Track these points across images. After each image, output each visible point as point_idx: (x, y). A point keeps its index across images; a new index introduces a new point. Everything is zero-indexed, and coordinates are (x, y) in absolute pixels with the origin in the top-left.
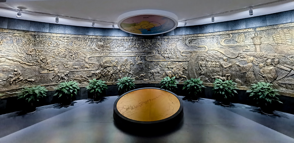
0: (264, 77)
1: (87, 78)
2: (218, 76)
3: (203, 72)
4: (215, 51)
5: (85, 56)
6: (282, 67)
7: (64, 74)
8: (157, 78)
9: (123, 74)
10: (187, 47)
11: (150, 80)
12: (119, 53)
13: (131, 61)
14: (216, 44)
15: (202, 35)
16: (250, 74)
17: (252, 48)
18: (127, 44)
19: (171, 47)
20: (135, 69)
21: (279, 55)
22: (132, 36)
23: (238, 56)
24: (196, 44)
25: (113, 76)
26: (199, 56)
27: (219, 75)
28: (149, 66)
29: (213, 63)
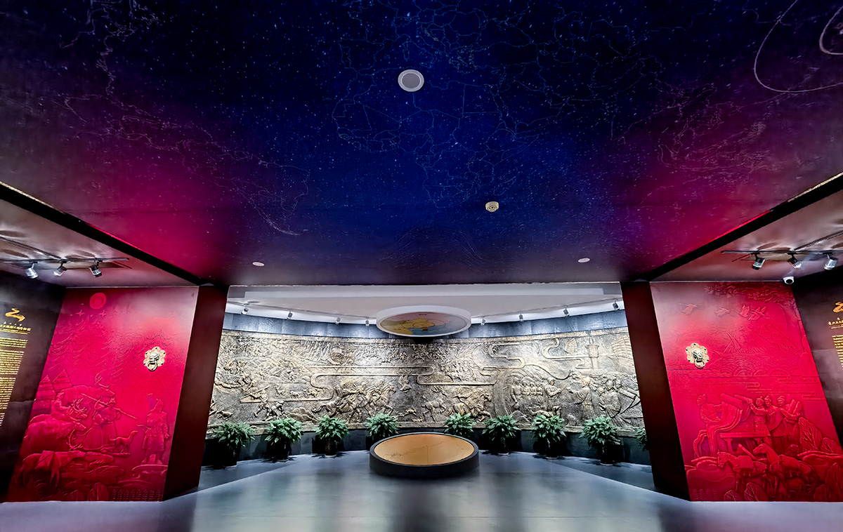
0: (605, 409)
1: (312, 414)
2: (542, 411)
3: (518, 404)
4: (536, 367)
5: (311, 374)
6: (625, 392)
7: (275, 405)
8: (437, 417)
9: (375, 409)
10: (491, 360)
11: (425, 420)
12: (369, 370)
13: (390, 384)
14: (536, 355)
15: (515, 339)
16: (587, 406)
17: (587, 362)
18: (383, 354)
19: (462, 359)
20: (397, 399)
21: (621, 373)
22: (394, 337)
23: (569, 376)
24: (505, 354)
25: (358, 413)
26: (511, 376)
27: (543, 409)
28: (422, 394)
29: (534, 388)
